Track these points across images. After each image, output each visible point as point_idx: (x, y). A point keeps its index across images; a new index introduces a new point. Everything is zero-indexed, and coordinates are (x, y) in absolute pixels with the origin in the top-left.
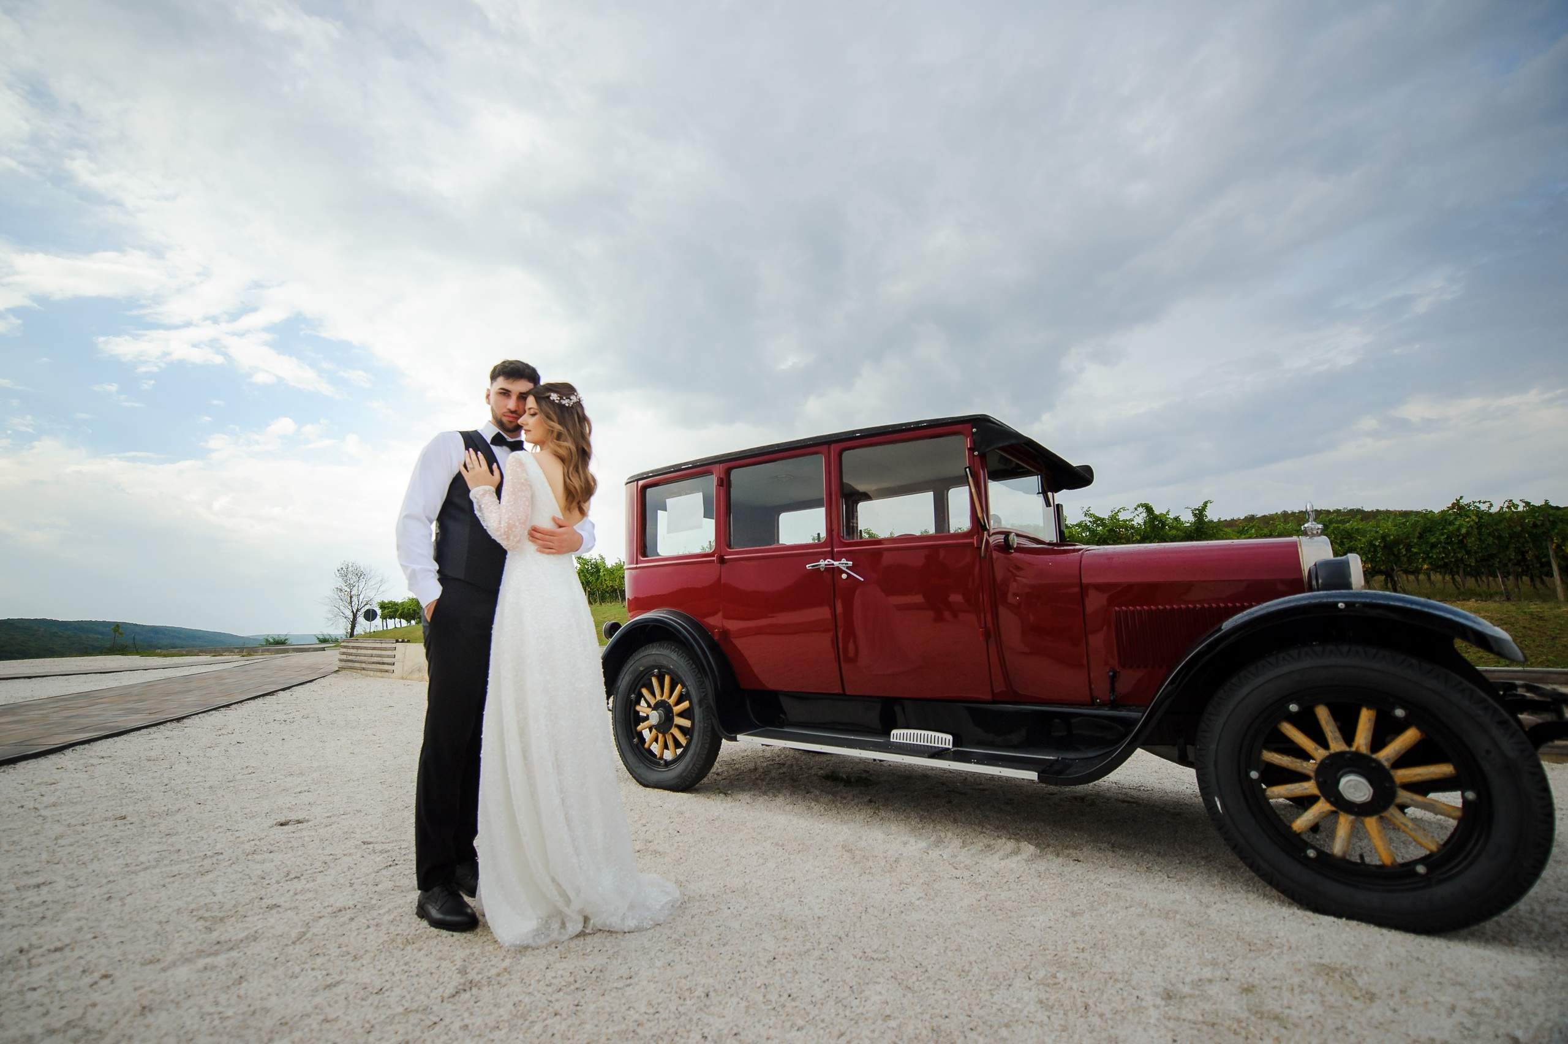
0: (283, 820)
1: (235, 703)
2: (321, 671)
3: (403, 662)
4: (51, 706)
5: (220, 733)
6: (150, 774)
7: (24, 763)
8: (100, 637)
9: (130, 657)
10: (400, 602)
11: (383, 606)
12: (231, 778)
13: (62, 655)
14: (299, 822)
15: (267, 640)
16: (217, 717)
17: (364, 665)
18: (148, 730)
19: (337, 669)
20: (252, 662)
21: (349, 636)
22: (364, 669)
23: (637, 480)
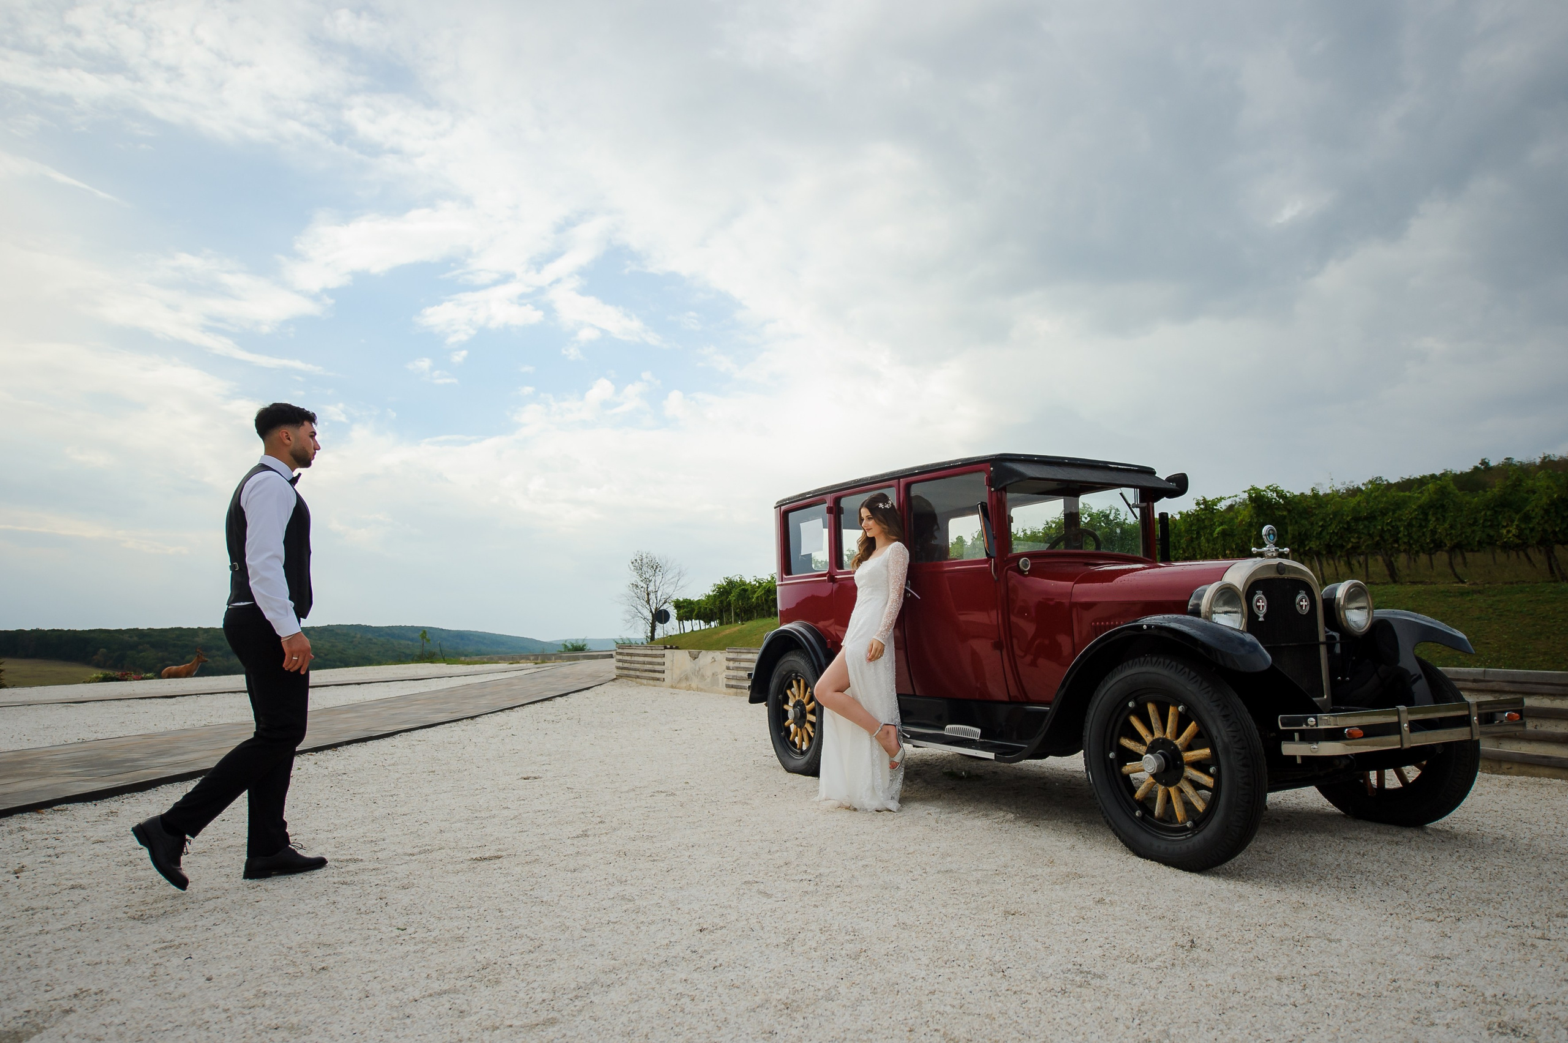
0: (525, 776)
1: (517, 706)
2: (601, 679)
3: (672, 670)
4: (380, 706)
5: (501, 728)
6: (450, 752)
7: (371, 742)
8: (410, 643)
9: (438, 664)
10: (696, 600)
11: (678, 605)
12: (501, 755)
13: (379, 663)
14: (535, 778)
15: (566, 646)
16: (501, 717)
17: (638, 673)
18: (450, 724)
19: (615, 677)
20: (543, 669)
21: (649, 640)
22: (638, 677)
23: (780, 506)
